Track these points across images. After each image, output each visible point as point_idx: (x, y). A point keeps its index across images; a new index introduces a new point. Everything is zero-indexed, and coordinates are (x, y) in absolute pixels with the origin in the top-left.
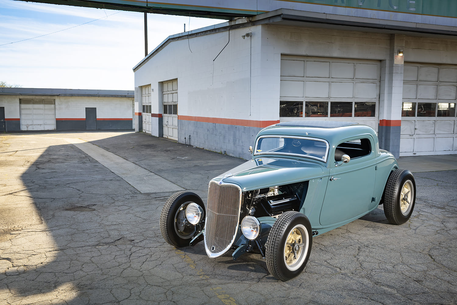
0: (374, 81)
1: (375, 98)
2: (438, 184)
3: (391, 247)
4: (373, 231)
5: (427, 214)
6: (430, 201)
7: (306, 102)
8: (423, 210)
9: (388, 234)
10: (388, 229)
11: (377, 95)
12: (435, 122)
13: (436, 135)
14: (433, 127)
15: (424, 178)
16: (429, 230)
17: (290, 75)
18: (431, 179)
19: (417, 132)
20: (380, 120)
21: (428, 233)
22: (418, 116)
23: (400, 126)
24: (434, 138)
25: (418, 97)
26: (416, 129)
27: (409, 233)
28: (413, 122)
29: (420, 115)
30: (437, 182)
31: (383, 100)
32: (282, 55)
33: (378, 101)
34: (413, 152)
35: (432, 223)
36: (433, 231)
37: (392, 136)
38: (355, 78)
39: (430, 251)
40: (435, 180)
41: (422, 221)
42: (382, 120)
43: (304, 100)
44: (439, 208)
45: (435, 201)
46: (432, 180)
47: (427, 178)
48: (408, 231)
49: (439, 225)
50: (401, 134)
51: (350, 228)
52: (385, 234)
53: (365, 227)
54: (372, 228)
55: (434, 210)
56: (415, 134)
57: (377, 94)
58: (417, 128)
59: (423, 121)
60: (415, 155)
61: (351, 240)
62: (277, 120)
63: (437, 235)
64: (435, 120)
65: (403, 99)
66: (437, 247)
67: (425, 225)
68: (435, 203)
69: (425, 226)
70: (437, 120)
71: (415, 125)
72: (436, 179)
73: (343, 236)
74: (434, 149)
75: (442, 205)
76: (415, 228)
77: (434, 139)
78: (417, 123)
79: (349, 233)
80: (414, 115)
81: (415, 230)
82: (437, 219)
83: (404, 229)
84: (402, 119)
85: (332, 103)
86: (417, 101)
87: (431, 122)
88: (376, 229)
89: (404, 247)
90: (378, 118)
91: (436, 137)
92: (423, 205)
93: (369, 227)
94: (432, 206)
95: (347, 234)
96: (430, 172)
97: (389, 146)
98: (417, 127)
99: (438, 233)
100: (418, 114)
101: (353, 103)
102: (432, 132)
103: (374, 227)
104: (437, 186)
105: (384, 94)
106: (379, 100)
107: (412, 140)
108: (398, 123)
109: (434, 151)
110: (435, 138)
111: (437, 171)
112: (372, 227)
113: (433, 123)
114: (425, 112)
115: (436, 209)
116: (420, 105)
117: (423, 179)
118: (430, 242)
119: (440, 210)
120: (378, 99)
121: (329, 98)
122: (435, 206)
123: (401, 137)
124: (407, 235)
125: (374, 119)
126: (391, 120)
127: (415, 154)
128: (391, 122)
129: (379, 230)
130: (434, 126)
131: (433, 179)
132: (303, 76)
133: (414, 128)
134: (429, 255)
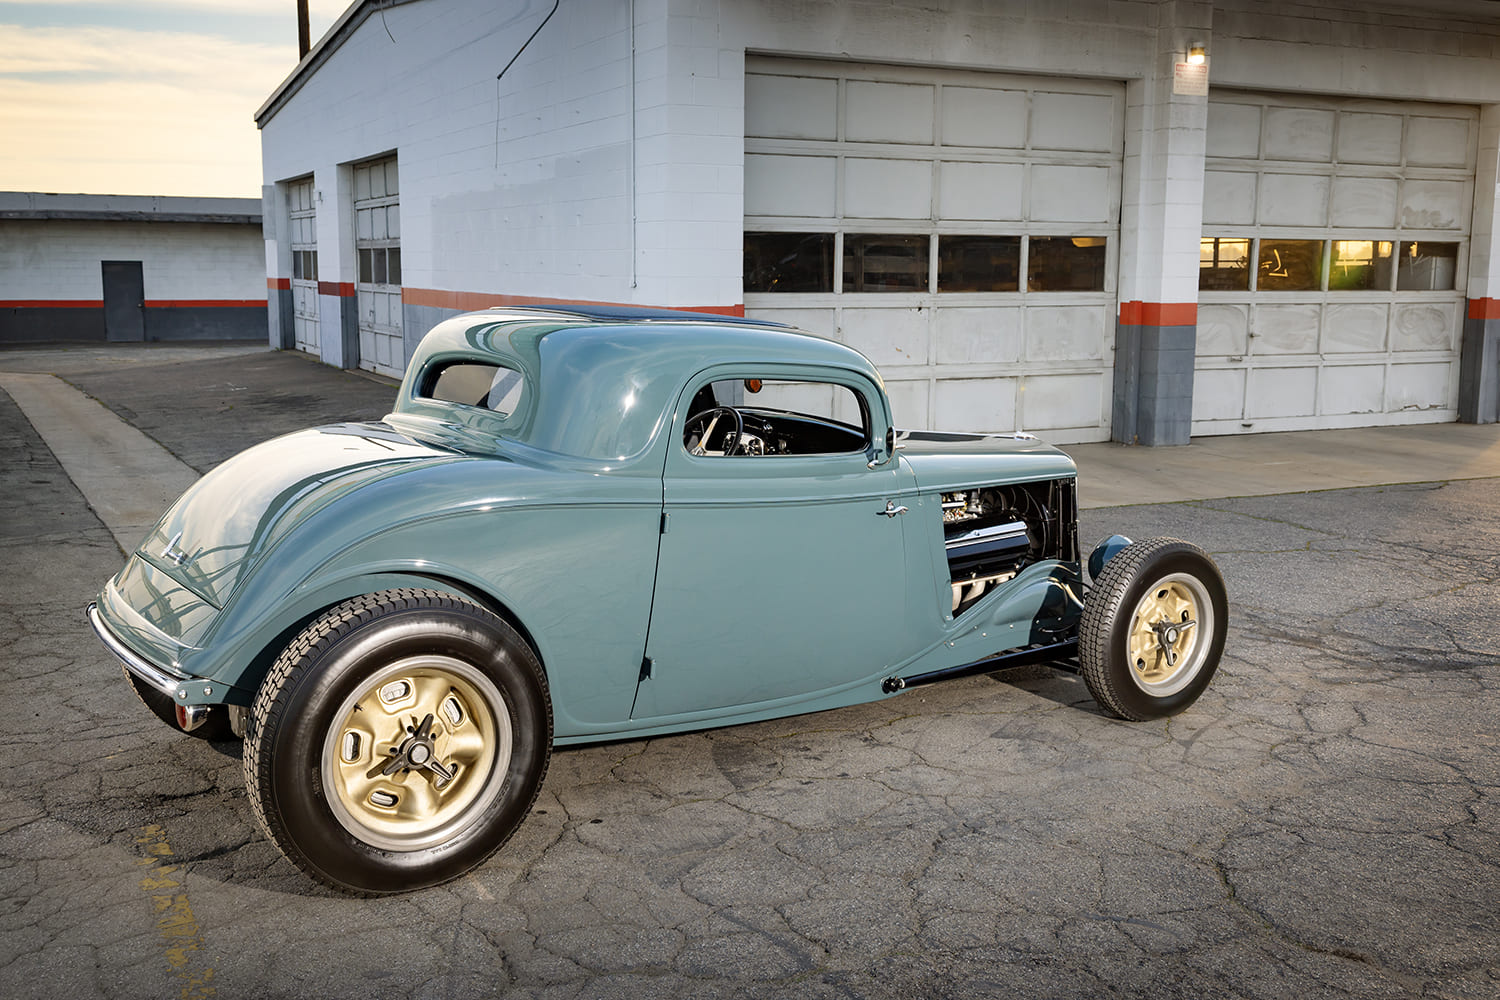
0: (1100, 160)
1: (1106, 222)
2: (1309, 543)
3: (1075, 828)
4: (1020, 755)
5: (1248, 669)
6: (1269, 616)
7: (845, 235)
8: (1238, 654)
9: (1077, 768)
10: (1083, 741)
11: (1111, 212)
12: (1321, 309)
13: (1324, 356)
14: (1313, 327)
15: (1266, 519)
16: (1241, 743)
17: (782, 134)
18: (1291, 524)
19: (1256, 346)
20: (1122, 304)
21: (1236, 755)
22: (1261, 287)
23: (1195, 324)
24: (1317, 367)
25: (1263, 218)
26: (1252, 336)
27: (1158, 762)
28: (1243, 308)
29: (1267, 284)
30: (1309, 534)
31: (1134, 231)
32: (751, 55)
33: (1116, 233)
34: (1243, 419)
35: (1259, 708)
36: (1257, 746)
37: (1163, 363)
38: (1028, 147)
39: (1224, 846)
40: (1302, 527)
41: (1223, 700)
42: (1128, 302)
43: (839, 229)
44: (1296, 640)
45: (1290, 615)
46: (1293, 528)
47: (1276, 521)
48: (1159, 751)
49: (1285, 722)
50: (1197, 354)
51: (928, 744)
52: (1062, 768)
53: (992, 736)
54: (1017, 741)
55: (1279, 649)
56: (1250, 354)
57: (1113, 207)
58: (1256, 332)
59: (1280, 305)
60: (1247, 429)
61: (916, 799)
62: (733, 305)
63: (1269, 767)
64: (1320, 304)
65: (1204, 224)
66: (1259, 826)
67: (1231, 722)
68: (1287, 621)
69: (1230, 727)
70: (1329, 304)
71: (1249, 322)
72: (1308, 524)
73: (889, 782)
74: (1315, 410)
75: (1312, 629)
76: (1187, 736)
77: (1317, 372)
78: (1256, 313)
79: (919, 768)
80: (1245, 286)
81: (1188, 744)
82: (1284, 692)
83: (1143, 742)
84: (1199, 298)
85: (943, 239)
86: (1259, 234)
87: (1308, 311)
88: (1032, 743)
89: (1126, 831)
90: (1114, 295)
91: (1325, 363)
92: (1243, 632)
93: (1008, 737)
94: (1277, 636)
95: (907, 772)
96: (1292, 496)
97: (1154, 399)
98: (1255, 329)
99: (1276, 757)
100: (1261, 279)
101: (1023, 239)
102: (1309, 347)
103: (1029, 736)
104: (1308, 549)
105: (1137, 205)
106: (1119, 230)
107: (1235, 377)
108: (1186, 315)
109: (1318, 414)
110: (1321, 368)
111: (1315, 491)
112: (1018, 737)
113: (1315, 312)
114: (1286, 275)
115: (1288, 647)
116: (1269, 247)
117: (1262, 525)
118: (1236, 801)
119: (1301, 649)
120: (1116, 227)
121: (933, 220)
122: (1285, 635)
123: (1196, 367)
124: (1149, 769)
125: (1103, 298)
126: (1159, 305)
127: (1249, 426)
128: (1159, 308)
129: (1045, 747)
130: (1316, 324)
131: (1296, 525)
132: (834, 138)
133: (1245, 333)
134: (1220, 865)
